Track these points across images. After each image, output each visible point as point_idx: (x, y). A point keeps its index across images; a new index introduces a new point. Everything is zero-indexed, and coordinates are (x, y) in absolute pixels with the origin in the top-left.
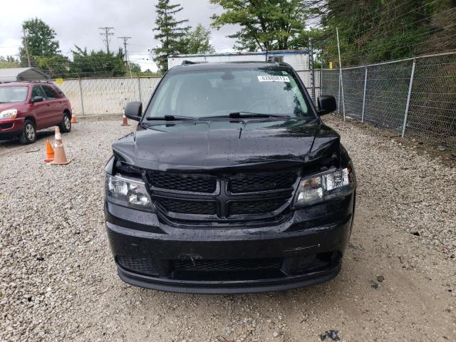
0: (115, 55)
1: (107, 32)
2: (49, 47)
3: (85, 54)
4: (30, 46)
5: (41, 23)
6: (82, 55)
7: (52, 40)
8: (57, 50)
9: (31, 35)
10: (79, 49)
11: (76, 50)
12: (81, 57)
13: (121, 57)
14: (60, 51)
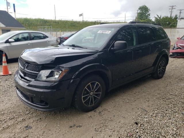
0: (173, 18)
1: (172, 7)
2: (146, 16)
3: (160, 18)
4: (139, 16)
5: (146, 7)
6: (158, 18)
7: (148, 13)
8: (149, 17)
9: (141, 12)
10: (158, 16)
11: (157, 17)
12: (158, 19)
13: (176, 19)
14: (150, 17)
